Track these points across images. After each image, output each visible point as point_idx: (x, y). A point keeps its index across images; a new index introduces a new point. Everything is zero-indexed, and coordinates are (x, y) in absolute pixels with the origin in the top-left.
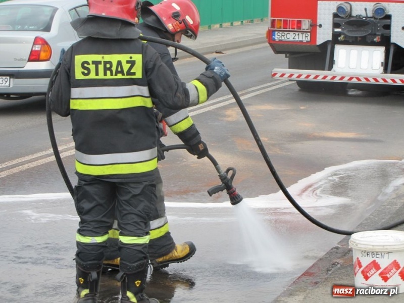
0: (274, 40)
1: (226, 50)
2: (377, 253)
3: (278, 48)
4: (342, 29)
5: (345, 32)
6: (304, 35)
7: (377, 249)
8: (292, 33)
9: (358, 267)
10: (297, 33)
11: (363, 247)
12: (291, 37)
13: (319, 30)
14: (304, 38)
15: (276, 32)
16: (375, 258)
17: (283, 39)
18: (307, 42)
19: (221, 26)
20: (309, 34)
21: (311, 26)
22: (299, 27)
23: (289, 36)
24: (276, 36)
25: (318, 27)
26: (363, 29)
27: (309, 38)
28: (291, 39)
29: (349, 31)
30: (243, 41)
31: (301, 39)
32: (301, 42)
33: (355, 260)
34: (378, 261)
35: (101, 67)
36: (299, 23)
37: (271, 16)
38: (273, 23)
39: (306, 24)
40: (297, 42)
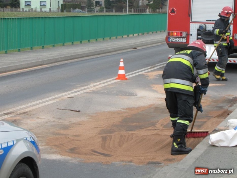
0: (169, 41)
1: (138, 47)
3: (171, 45)
4: (202, 37)
5: (203, 38)
6: (183, 39)
8: (177, 38)
10: (180, 38)
12: (177, 40)
13: (190, 37)
14: (183, 40)
15: (170, 38)
17: (173, 41)
18: (185, 42)
19: (133, 35)
20: (186, 39)
21: (187, 35)
22: (181, 35)
23: (176, 40)
24: (170, 40)
25: (190, 36)
26: (211, 37)
27: (186, 40)
28: (177, 41)
29: (205, 37)
30: (146, 43)
31: (182, 41)
32: (182, 42)
36: (181, 33)
37: (168, 30)
38: (169, 34)
39: (184, 34)
40: (180, 42)
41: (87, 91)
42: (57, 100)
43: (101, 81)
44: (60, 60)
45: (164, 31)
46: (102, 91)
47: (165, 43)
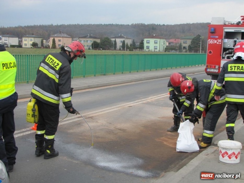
0: (207, 71)
2: (227, 149)
7: (227, 147)
9: (220, 153)
10: (214, 69)
11: (222, 146)
14: (216, 71)
15: (208, 69)
16: (226, 151)
17: (210, 71)
21: (219, 67)
27: (218, 71)
28: (212, 71)
33: (220, 150)
34: (228, 152)
35: (51, 60)
36: (215, 66)
37: (207, 64)
38: (207, 66)
39: (217, 67)
40: (214, 72)
41: (144, 102)
42: (120, 108)
43: (157, 95)
44: (143, 79)
45: (205, 65)
46: (154, 103)
47: (205, 72)
